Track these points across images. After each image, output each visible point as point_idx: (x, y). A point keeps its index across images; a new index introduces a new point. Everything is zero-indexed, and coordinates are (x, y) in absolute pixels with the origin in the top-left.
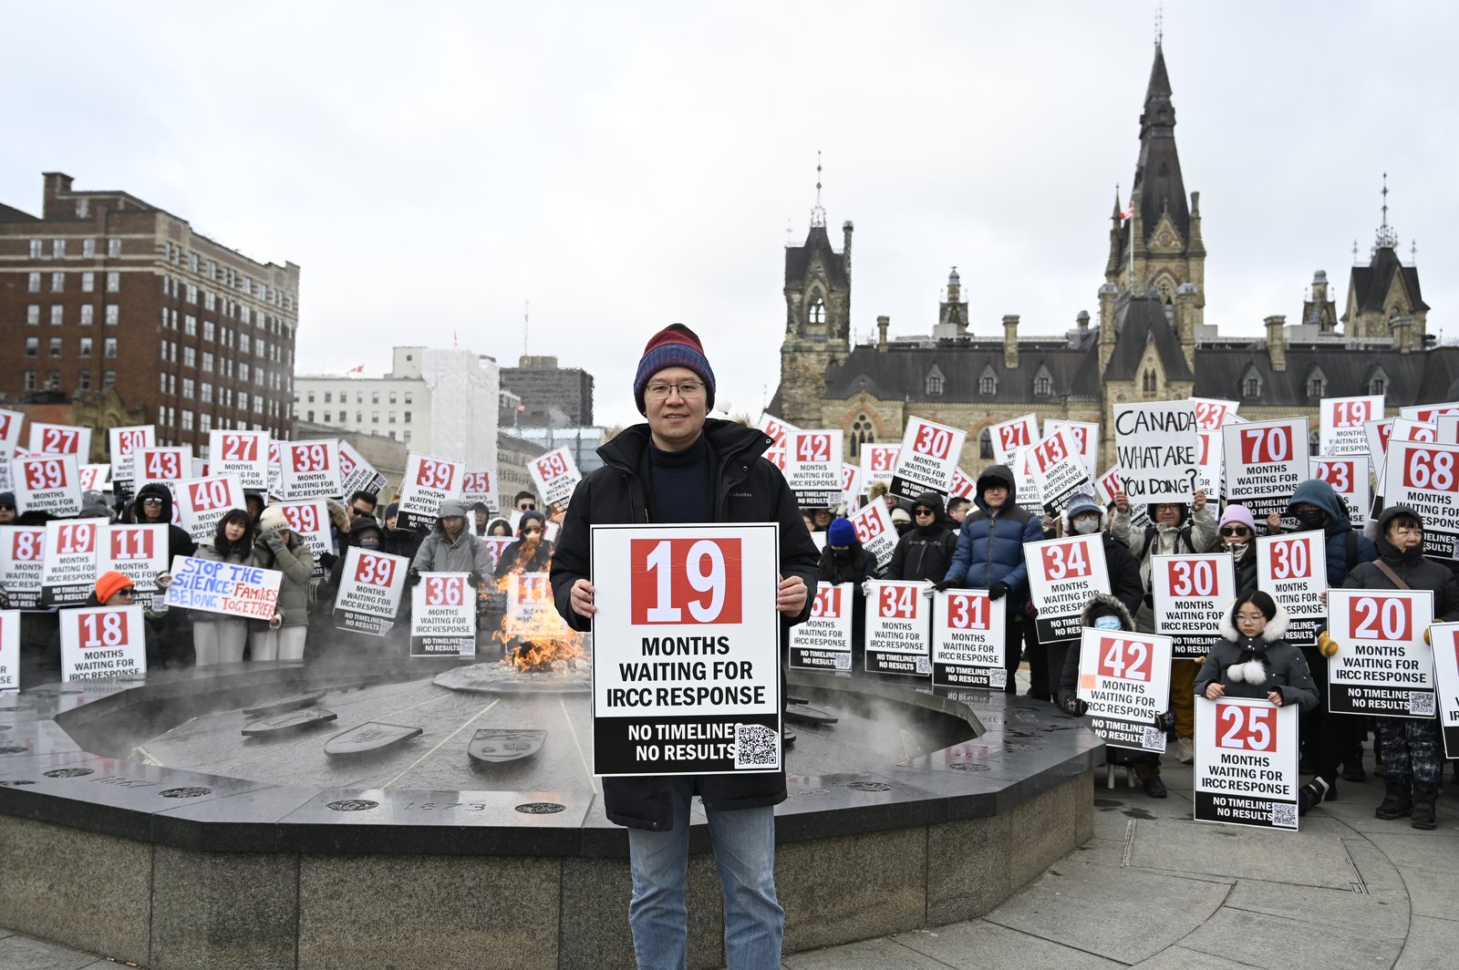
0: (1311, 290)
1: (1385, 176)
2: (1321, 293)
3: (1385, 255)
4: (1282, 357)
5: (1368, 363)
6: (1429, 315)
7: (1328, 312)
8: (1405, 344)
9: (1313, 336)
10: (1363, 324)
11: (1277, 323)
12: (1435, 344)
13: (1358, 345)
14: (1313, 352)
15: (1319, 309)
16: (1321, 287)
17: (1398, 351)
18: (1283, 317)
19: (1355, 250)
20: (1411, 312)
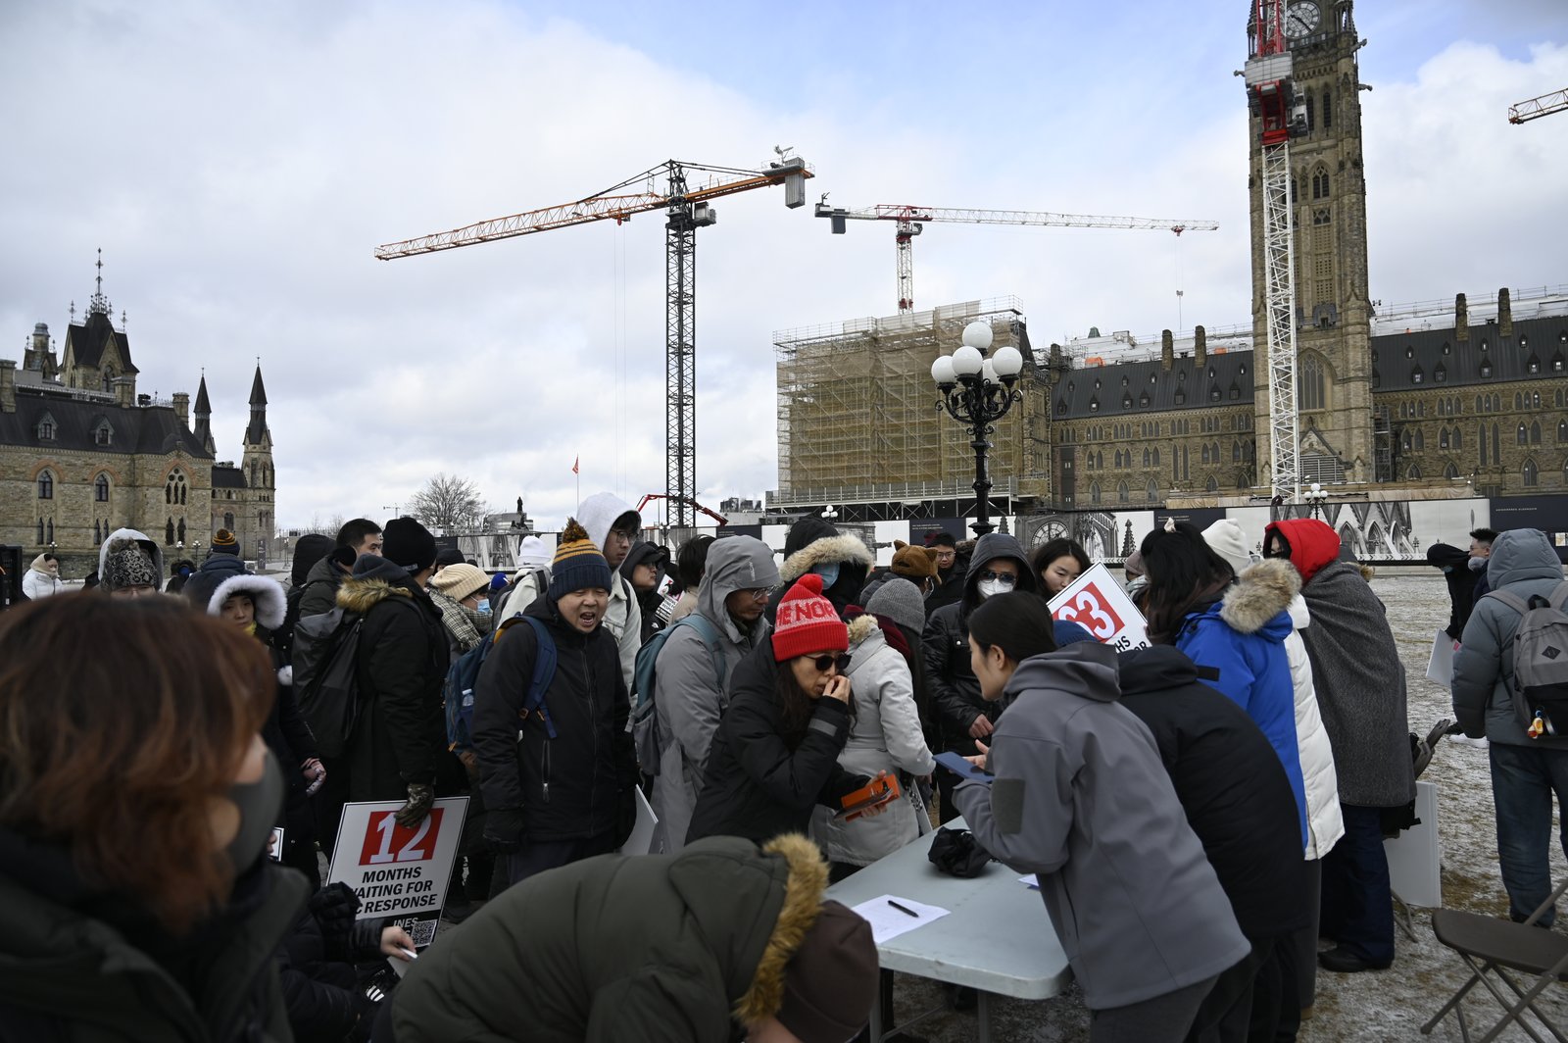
0: (32, 340)
1: (100, 251)
2: (45, 346)
3: (99, 319)
4: (12, 400)
5: (94, 413)
6: (138, 377)
7: (49, 361)
8: (126, 400)
9: (35, 382)
10: (80, 376)
11: (6, 368)
12: (149, 403)
13: (84, 396)
14: (42, 397)
15: (39, 356)
16: (40, 338)
17: (119, 406)
18: (14, 363)
19: (72, 310)
20: (123, 372)
